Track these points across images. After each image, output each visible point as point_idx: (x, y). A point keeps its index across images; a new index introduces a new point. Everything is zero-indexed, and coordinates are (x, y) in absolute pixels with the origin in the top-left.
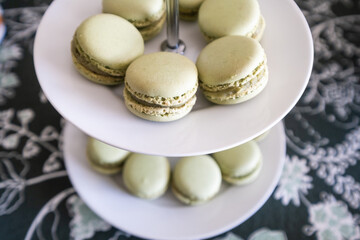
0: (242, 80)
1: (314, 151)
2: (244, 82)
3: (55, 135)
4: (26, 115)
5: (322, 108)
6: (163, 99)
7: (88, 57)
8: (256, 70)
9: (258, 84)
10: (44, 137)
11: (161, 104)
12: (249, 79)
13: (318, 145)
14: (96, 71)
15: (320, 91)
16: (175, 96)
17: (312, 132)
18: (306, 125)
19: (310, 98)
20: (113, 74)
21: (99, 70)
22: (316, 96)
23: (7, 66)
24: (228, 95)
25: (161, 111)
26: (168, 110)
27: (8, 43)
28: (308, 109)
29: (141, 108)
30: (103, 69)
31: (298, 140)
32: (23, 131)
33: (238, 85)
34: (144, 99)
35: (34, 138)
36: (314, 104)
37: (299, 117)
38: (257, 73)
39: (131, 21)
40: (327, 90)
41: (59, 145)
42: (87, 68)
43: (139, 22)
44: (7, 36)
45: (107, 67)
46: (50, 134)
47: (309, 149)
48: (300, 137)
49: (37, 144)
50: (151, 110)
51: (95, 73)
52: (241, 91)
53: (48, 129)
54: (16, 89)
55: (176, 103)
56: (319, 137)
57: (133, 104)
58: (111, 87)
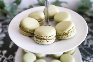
0: (69, 31)
1: (90, 59)
2: (70, 31)
3: (12, 57)
4: (5, 52)
5: (89, 46)
6: (46, 37)
7: (24, 27)
8: (73, 28)
9: (74, 32)
10: (9, 58)
11: (45, 38)
12: (71, 31)
13: (91, 57)
14: (26, 31)
15: (88, 42)
16: (50, 36)
17: (88, 53)
18: (86, 51)
19: (85, 43)
20: (31, 32)
21: (27, 31)
22: (87, 43)
23: (1, 39)
24: (65, 36)
25: (46, 41)
26: (48, 40)
27: (2, 33)
28: (85, 47)
29: (39, 40)
30: (28, 30)
31: (84, 55)
32: (3, 57)
33: (68, 32)
34: (40, 37)
35: (6, 58)
36: (87, 45)
37: (83, 49)
38: (73, 29)
39: (36, 19)
40: (90, 41)
41: (14, 60)
42: (23, 31)
43: (38, 20)
44: (2, 32)
45: (29, 30)
46: (11, 57)
47: (88, 58)
48: (85, 55)
49: (7, 60)
50: (42, 40)
51: (26, 32)
52: (69, 34)
53: (11, 56)
54: (3, 45)
55: (50, 38)
56: (90, 54)
57: (37, 39)
58: (30, 37)
